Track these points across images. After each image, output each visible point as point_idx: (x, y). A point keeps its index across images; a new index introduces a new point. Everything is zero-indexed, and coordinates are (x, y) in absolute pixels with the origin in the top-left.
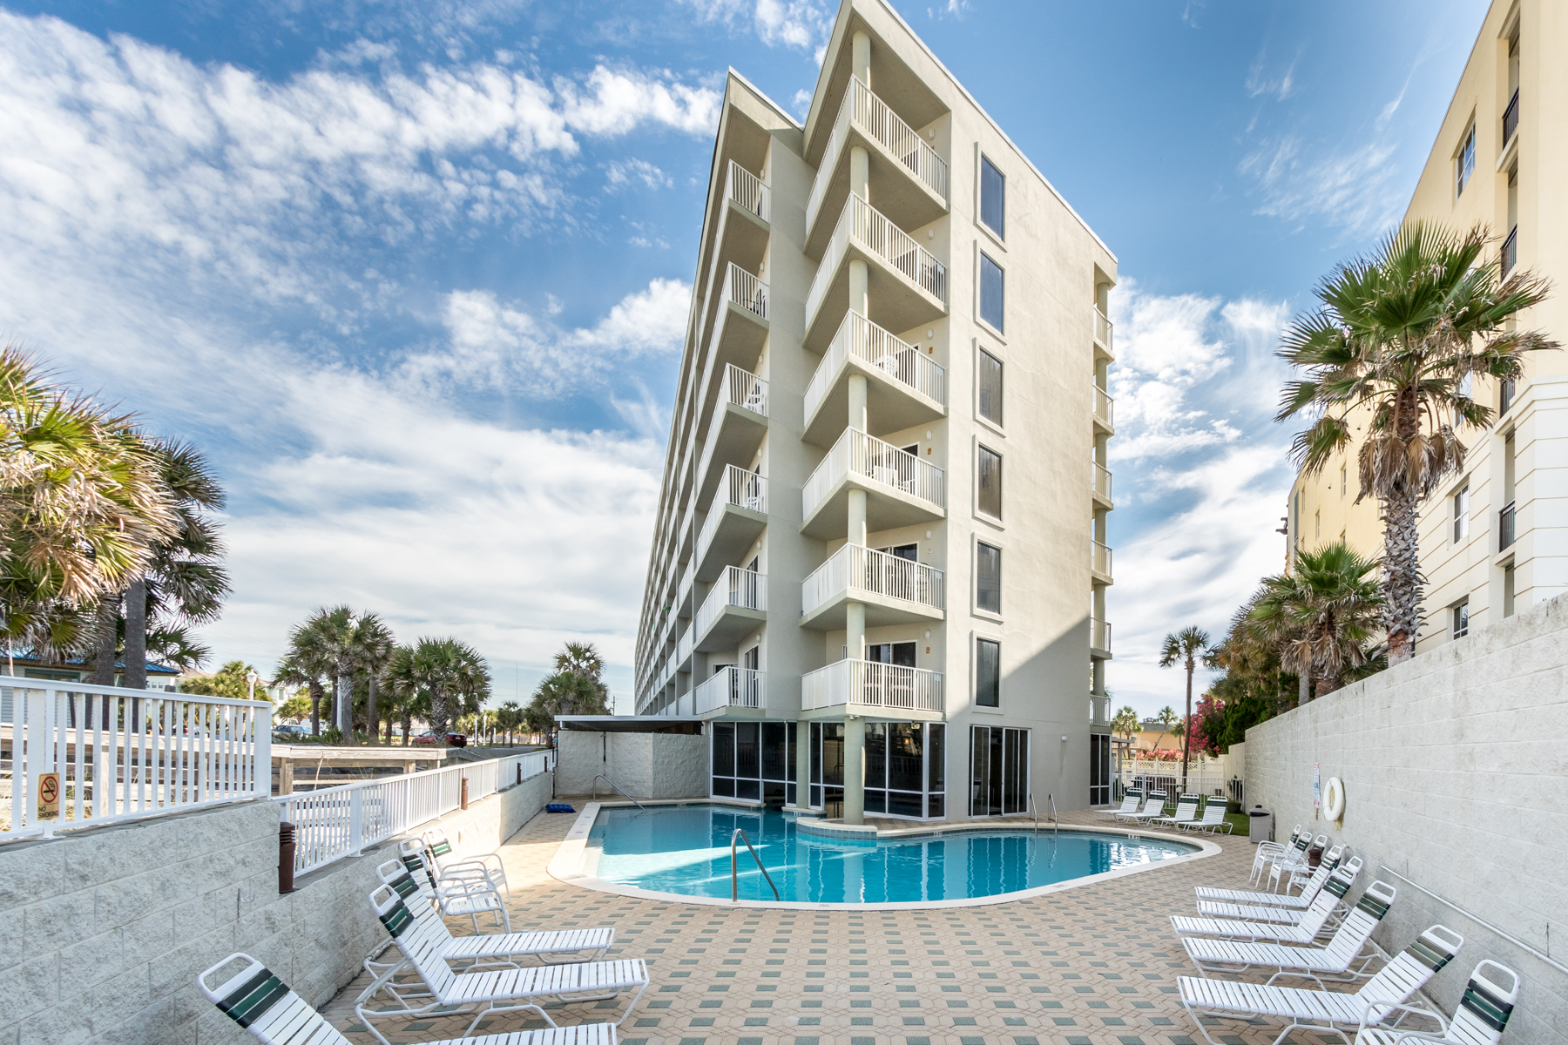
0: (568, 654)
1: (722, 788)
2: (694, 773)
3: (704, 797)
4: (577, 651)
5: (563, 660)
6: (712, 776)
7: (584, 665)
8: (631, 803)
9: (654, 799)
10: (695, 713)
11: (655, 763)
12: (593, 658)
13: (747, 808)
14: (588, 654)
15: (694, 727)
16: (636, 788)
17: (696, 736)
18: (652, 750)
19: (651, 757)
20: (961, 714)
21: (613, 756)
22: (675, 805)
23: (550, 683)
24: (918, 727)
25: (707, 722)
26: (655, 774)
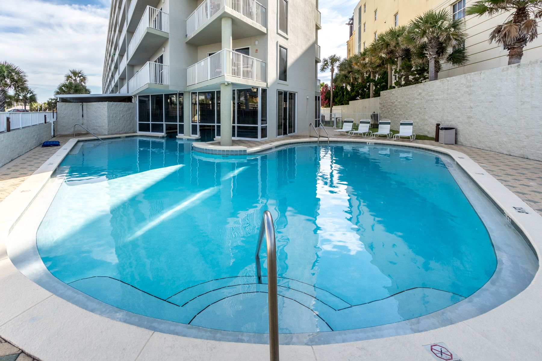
0: (72, 75)
1: (143, 128)
2: (129, 121)
3: (134, 132)
4: (75, 73)
5: (69, 77)
6: (138, 122)
7: (78, 79)
8: (95, 138)
9: (108, 135)
10: (128, 92)
11: (109, 117)
12: (82, 76)
13: (157, 137)
14: (80, 75)
15: (128, 99)
16: (99, 130)
17: (129, 103)
18: (107, 110)
19: (106, 114)
20: (274, 83)
21: (87, 114)
22: (120, 137)
23: (62, 86)
24: (255, 90)
25: (135, 96)
26: (109, 122)
